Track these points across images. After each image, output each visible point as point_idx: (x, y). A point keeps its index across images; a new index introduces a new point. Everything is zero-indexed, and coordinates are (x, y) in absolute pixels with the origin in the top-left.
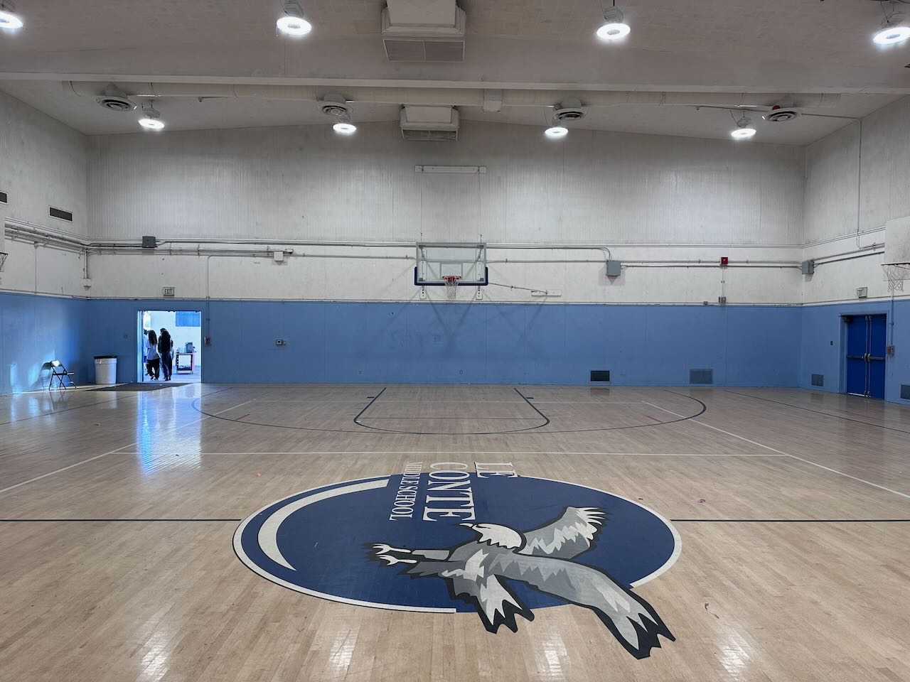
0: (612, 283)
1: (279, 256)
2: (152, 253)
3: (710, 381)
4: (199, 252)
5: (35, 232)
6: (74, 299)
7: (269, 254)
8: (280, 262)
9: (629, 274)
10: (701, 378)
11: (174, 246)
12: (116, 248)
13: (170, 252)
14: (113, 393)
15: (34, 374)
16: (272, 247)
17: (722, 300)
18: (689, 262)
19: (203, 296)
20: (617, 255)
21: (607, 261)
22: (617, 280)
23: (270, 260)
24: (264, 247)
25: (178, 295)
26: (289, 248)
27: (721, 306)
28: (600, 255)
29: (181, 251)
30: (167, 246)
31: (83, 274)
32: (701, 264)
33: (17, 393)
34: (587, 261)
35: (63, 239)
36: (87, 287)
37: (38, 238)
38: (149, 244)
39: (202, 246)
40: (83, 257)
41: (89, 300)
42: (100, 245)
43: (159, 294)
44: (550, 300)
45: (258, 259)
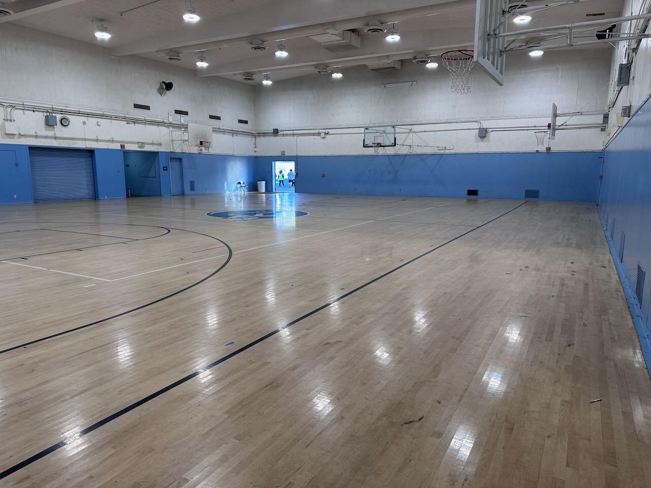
0: (482, 141)
1: (323, 135)
2: (277, 136)
3: (537, 197)
4: (293, 135)
5: (232, 130)
6: (250, 157)
7: (319, 134)
8: (324, 138)
9: (492, 136)
10: (532, 195)
11: (285, 132)
12: (265, 134)
13: (283, 135)
14: (264, 195)
15: (233, 186)
16: (321, 131)
17: (549, 149)
18: (529, 127)
19: (295, 154)
20: (485, 124)
21: (480, 129)
22: (485, 139)
23: (319, 137)
24: (317, 131)
25: (287, 154)
26: (326, 131)
27: (547, 153)
28: (476, 126)
29: (287, 135)
30: (282, 132)
31: (254, 146)
32: (536, 128)
33: (227, 193)
34: (468, 129)
35: (244, 132)
36: (255, 151)
37: (234, 133)
38: (276, 132)
39: (295, 132)
40: (254, 139)
41: (256, 157)
42: (259, 133)
43: (279, 154)
44: (447, 152)
45: (315, 137)
